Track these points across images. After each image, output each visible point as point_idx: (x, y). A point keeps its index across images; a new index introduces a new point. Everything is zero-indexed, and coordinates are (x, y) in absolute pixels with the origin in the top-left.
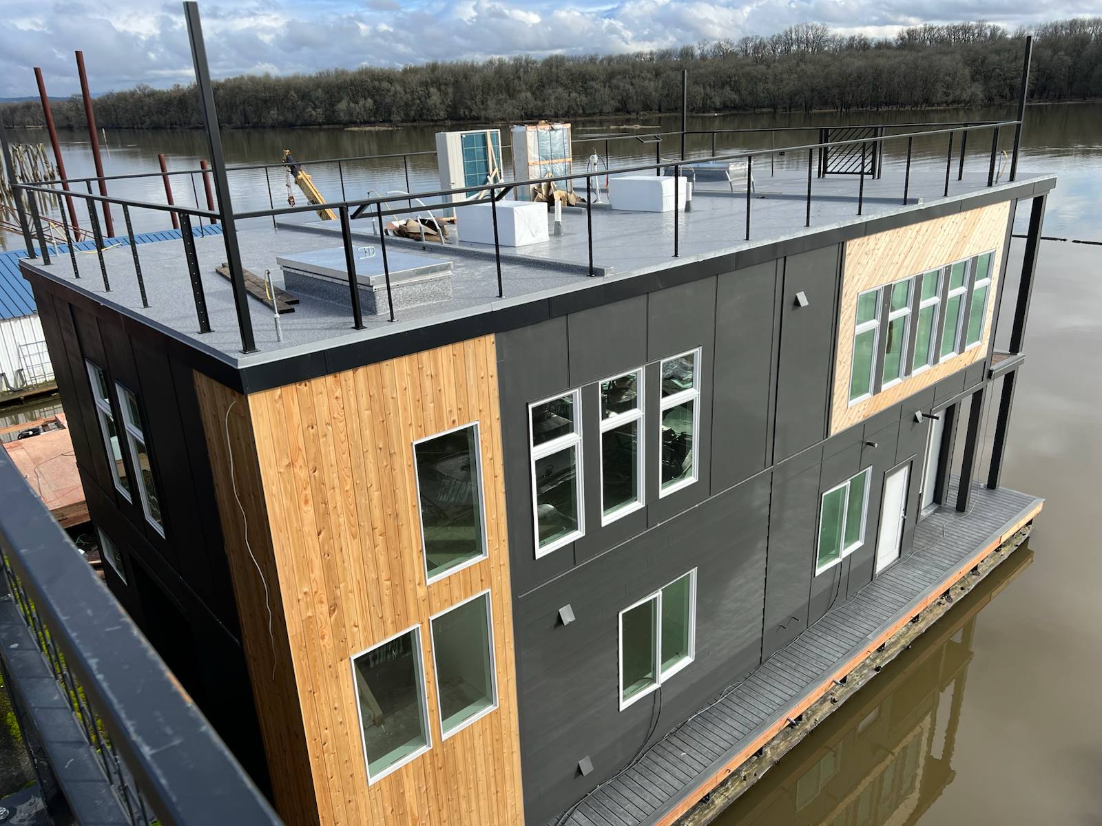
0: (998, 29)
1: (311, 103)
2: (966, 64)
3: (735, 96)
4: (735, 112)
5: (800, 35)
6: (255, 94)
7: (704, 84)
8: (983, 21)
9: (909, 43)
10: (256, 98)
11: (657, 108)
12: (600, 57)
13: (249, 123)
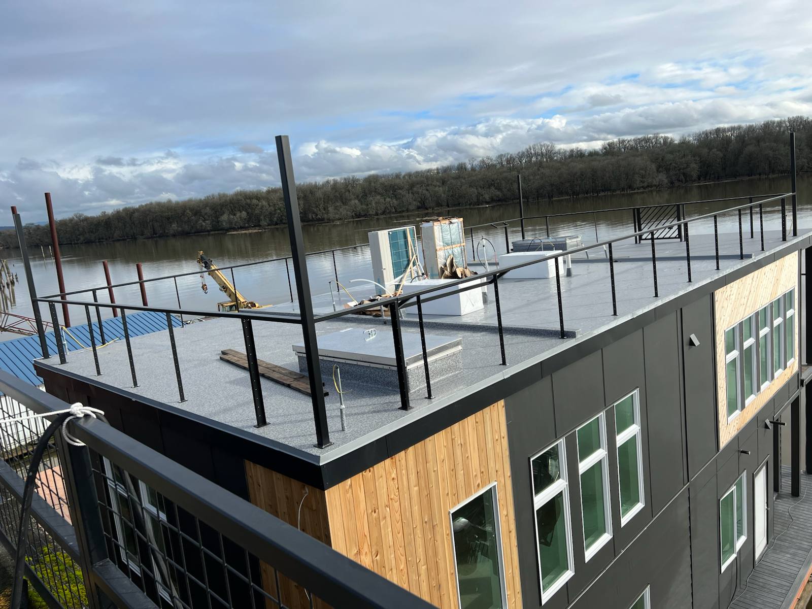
0: (667, 138)
1: (201, 217)
2: (652, 161)
3: (498, 193)
4: (500, 203)
5: (537, 151)
6: (160, 213)
7: (476, 187)
8: (657, 134)
9: (610, 150)
10: (161, 216)
11: (446, 204)
12: (403, 174)
13: (156, 234)
